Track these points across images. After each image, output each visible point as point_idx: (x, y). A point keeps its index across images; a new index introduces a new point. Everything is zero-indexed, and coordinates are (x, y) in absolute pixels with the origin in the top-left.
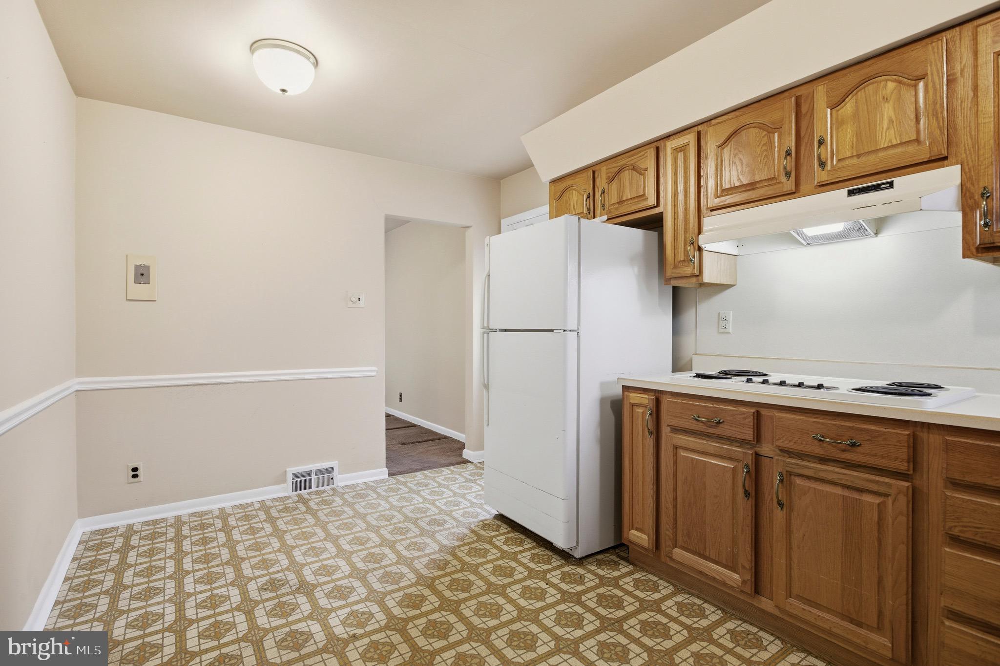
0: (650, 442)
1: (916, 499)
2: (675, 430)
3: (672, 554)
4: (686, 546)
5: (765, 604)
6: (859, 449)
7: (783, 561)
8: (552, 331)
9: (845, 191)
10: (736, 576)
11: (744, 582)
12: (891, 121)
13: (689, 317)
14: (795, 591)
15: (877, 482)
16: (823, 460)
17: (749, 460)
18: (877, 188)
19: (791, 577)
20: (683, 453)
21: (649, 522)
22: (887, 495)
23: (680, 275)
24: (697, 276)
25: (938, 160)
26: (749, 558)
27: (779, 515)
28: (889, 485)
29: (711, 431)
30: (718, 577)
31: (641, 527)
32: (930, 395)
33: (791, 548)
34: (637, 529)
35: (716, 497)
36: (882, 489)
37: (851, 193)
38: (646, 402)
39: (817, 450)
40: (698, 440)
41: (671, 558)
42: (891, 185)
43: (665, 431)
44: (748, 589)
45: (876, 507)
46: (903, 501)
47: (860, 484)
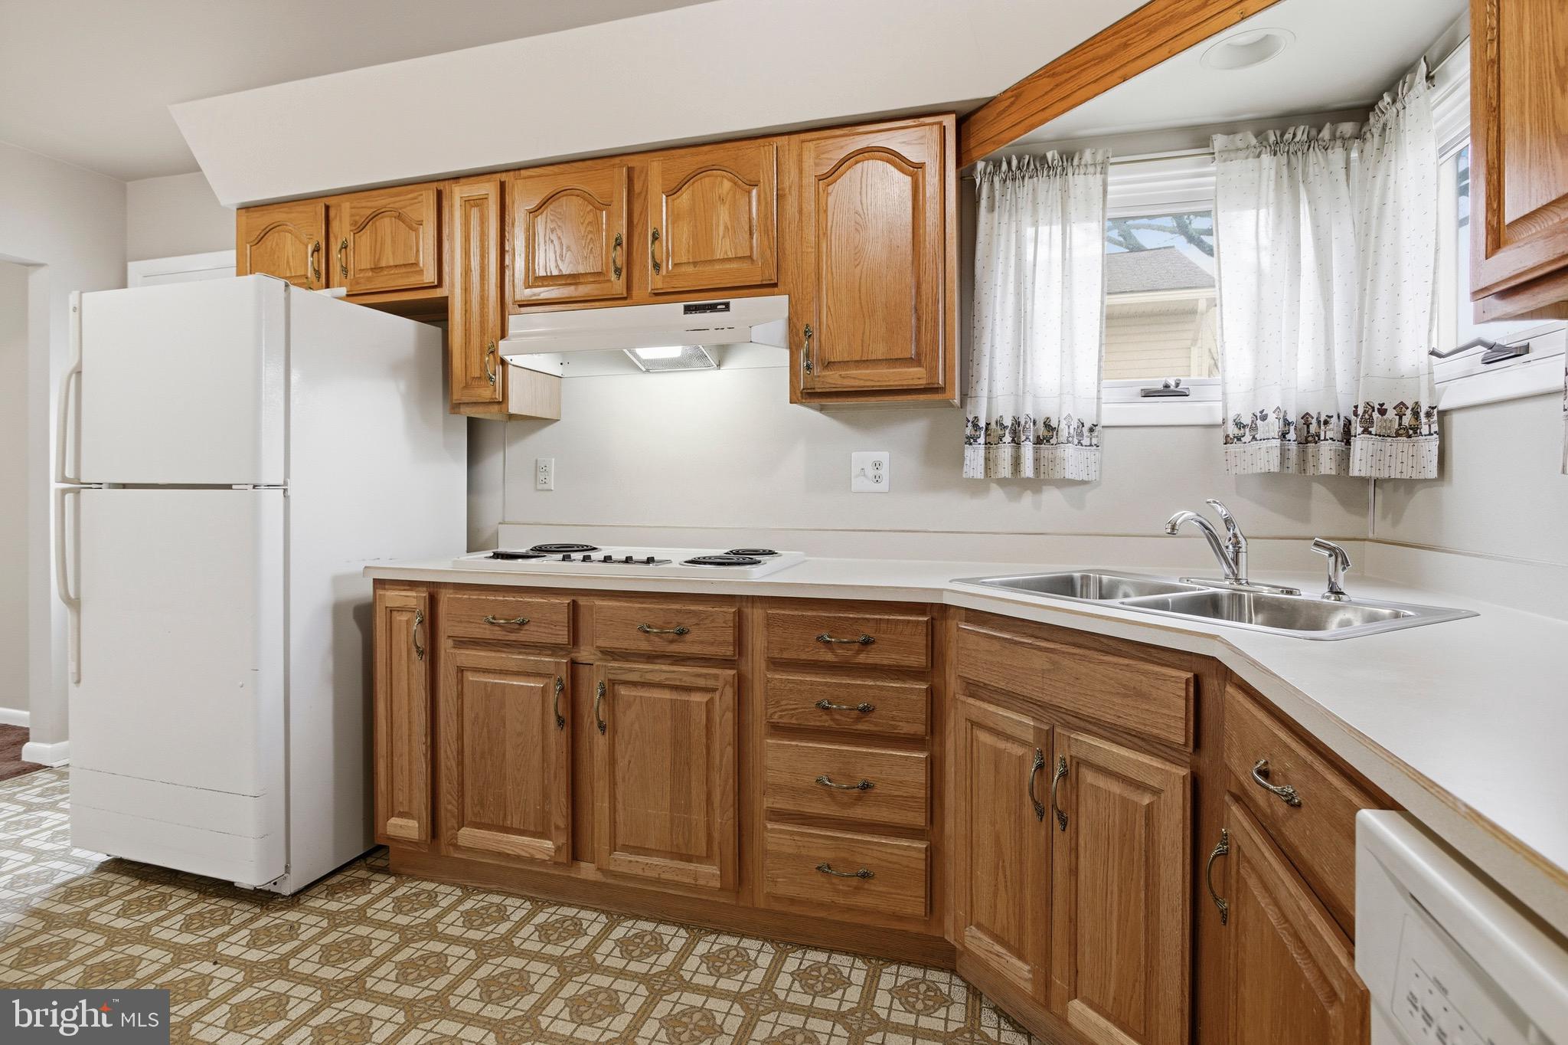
0: (420, 667)
1: (741, 686)
2: (461, 643)
3: (456, 839)
4: (478, 820)
5: (587, 871)
6: (688, 638)
7: (606, 805)
8: (229, 487)
9: (680, 306)
10: (549, 844)
11: (558, 849)
12: (726, 227)
13: (493, 464)
14: (620, 841)
15: (705, 676)
16: (651, 657)
17: (563, 674)
18: (712, 308)
19: (615, 822)
20: (471, 677)
21: (420, 799)
22: (714, 690)
23: (474, 400)
24: (499, 403)
25: (769, 287)
26: (565, 813)
27: (601, 742)
28: (716, 677)
29: (513, 637)
30: (523, 854)
31: (406, 809)
32: (759, 562)
33: (615, 784)
34: (402, 815)
35: (519, 734)
36: (711, 683)
37: (688, 309)
38: (412, 603)
39: (644, 646)
40: (493, 654)
41: (456, 847)
42: (727, 306)
43: (445, 645)
44: (563, 858)
45: (704, 707)
46: (729, 693)
47: (688, 681)
